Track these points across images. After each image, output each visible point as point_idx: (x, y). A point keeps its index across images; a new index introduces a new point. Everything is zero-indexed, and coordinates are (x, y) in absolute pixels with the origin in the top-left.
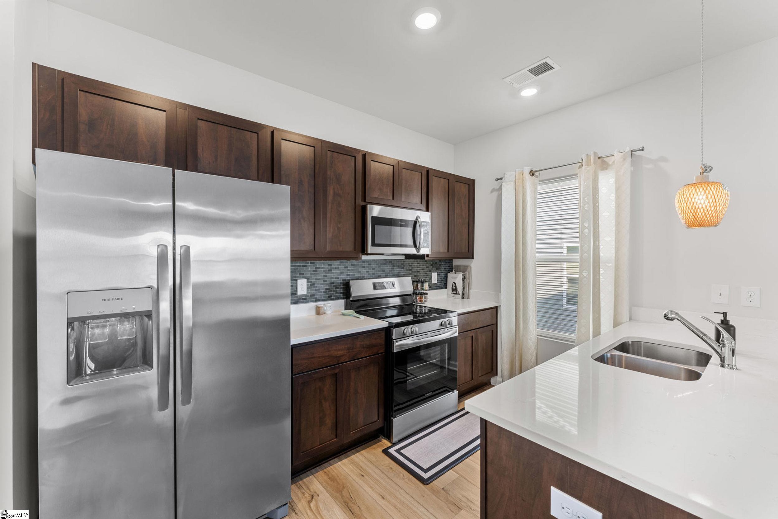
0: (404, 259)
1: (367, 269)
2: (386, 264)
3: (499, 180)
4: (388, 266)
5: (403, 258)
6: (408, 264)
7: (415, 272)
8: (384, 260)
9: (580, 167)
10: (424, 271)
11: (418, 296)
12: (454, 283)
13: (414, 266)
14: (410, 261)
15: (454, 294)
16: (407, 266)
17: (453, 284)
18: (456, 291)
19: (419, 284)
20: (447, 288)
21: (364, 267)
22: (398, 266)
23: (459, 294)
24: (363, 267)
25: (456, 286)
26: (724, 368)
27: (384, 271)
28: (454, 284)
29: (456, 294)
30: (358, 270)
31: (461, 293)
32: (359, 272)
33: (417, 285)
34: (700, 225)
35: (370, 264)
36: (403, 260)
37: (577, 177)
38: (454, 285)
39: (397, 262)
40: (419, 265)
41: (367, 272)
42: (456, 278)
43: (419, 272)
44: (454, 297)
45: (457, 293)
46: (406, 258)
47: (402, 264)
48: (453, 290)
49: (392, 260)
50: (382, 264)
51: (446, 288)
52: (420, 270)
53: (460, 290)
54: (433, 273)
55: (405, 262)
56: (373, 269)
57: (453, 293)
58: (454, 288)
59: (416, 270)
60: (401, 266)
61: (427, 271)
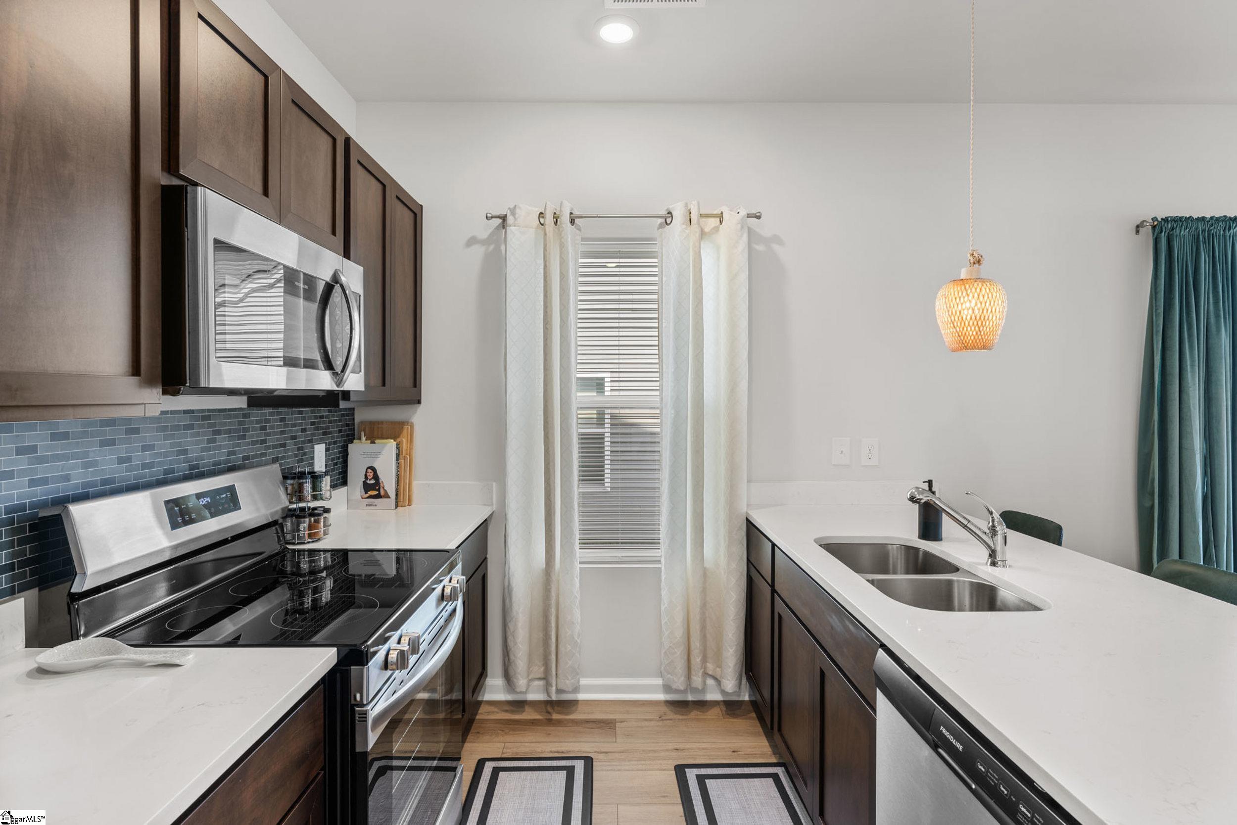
0: (245, 406)
1: (122, 450)
2: (191, 427)
3: (493, 219)
4: (197, 435)
5: (241, 402)
6: (258, 422)
7: (275, 447)
8: (186, 412)
9: (661, 226)
10: (296, 444)
11: (304, 522)
12: (369, 468)
13: (272, 427)
14: (263, 415)
15: (371, 497)
16: (255, 429)
17: (366, 472)
18: (379, 490)
19: (305, 485)
20: (348, 484)
21: (112, 443)
22: (229, 432)
23: (389, 497)
24: (103, 444)
25: (376, 477)
26: (997, 567)
27: (185, 452)
28: (369, 471)
29: (378, 496)
30: (86, 455)
31: (392, 493)
32: (86, 465)
33: (301, 486)
34: (966, 347)
35: (136, 431)
36: (241, 409)
37: (656, 244)
38: (370, 474)
39: (225, 417)
40: (286, 426)
41: (121, 460)
42: (376, 455)
43: (284, 445)
44: (370, 505)
45: (379, 493)
46: (250, 404)
47: (240, 423)
48: (367, 487)
49: (209, 411)
50: (177, 428)
51: (345, 483)
52: (285, 439)
53: (389, 483)
54: (316, 447)
55: (246, 416)
56: (144, 448)
57: (367, 495)
58: (373, 482)
59: (278, 440)
60: (235, 431)
61: (303, 442)
